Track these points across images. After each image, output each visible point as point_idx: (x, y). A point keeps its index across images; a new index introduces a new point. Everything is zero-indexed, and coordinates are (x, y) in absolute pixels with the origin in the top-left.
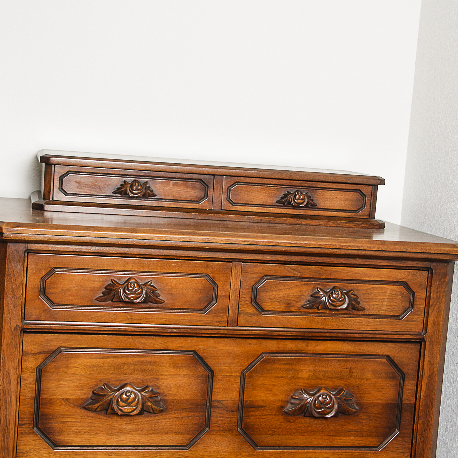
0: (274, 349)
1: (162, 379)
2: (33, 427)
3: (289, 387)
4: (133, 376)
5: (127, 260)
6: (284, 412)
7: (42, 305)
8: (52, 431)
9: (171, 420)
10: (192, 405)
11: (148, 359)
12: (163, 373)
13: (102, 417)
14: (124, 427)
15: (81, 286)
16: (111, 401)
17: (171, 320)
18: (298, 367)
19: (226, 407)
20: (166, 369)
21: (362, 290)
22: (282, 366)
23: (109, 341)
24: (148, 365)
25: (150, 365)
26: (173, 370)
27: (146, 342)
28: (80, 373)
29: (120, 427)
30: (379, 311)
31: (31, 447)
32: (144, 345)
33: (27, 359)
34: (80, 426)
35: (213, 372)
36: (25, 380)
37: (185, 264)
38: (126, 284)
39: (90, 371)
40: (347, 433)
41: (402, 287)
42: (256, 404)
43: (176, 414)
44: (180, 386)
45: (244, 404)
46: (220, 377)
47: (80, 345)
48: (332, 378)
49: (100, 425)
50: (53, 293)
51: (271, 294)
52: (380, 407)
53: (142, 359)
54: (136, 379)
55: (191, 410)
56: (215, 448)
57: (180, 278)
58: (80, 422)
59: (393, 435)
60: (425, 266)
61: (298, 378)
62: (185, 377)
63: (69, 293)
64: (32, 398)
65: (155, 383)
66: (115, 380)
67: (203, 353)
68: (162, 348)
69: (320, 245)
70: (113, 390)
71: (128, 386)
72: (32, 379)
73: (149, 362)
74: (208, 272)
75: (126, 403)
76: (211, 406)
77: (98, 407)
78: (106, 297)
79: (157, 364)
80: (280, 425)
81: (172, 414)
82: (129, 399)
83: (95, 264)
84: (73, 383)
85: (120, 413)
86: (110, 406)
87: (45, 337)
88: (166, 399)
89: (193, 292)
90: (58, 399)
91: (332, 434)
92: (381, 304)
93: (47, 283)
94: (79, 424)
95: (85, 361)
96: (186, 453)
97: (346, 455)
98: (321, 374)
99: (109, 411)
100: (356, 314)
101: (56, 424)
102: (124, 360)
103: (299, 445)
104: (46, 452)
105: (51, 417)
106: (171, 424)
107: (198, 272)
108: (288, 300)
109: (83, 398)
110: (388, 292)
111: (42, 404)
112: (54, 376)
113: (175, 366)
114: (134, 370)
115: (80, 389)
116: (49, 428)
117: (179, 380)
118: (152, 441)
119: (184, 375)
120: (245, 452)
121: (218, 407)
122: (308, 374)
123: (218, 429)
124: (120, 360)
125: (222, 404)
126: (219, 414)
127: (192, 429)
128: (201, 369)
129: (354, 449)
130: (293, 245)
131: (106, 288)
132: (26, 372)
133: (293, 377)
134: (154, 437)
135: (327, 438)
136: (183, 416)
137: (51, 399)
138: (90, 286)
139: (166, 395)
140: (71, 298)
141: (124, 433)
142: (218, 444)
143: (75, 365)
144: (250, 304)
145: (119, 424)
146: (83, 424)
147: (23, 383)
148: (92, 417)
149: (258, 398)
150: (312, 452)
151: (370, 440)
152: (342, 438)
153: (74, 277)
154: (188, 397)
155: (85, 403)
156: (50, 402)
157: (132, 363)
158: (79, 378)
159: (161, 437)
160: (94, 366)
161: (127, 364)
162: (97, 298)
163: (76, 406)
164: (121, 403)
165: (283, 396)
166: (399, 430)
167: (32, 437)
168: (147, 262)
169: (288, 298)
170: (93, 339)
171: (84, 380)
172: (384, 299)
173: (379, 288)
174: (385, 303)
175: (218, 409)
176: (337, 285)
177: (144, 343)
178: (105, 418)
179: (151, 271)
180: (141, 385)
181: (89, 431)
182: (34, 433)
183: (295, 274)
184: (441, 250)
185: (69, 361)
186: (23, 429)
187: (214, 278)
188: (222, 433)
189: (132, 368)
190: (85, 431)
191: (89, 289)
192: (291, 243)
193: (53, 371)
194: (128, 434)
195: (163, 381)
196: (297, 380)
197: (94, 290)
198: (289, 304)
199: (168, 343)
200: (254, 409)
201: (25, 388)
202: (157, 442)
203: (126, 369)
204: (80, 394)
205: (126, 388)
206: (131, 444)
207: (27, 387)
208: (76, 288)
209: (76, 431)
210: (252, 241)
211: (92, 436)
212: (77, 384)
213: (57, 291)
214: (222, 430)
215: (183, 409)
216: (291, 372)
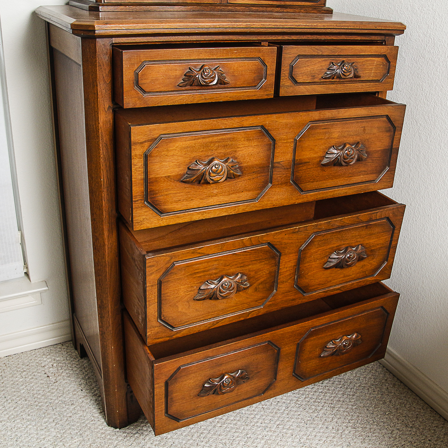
0: (317, 118)
1: (239, 151)
2: (144, 202)
3: (326, 145)
4: (218, 151)
5: (200, 50)
6: (321, 164)
7: (137, 94)
8: (159, 203)
9: (245, 181)
10: (260, 168)
11: (228, 136)
12: (239, 146)
13: (195, 187)
14: (212, 192)
15: (166, 75)
16: (204, 174)
17: (234, 97)
18: (333, 130)
19: (283, 166)
20: (242, 143)
21: (359, 63)
22: (321, 131)
23: (199, 125)
24: (228, 141)
25: (230, 141)
26: (247, 143)
27: (227, 122)
28: (177, 154)
29: (209, 192)
30: (369, 77)
31: (144, 217)
32: (225, 126)
33: (135, 147)
34: (179, 196)
35: (275, 140)
36: (135, 165)
37: (244, 50)
38: (202, 70)
39: (185, 151)
40: (359, 173)
41: (383, 58)
42: (304, 161)
43: (249, 176)
44: (251, 155)
45: (295, 162)
46: (279, 144)
47: (177, 131)
48: (352, 136)
49: (194, 193)
50: (145, 84)
51: (302, 70)
52: (380, 152)
53: (224, 137)
54: (220, 153)
55: (259, 172)
56: (275, 198)
57: (240, 62)
58: (179, 193)
59: (385, 170)
60: (381, 39)
61: (331, 138)
62: (255, 147)
63: (157, 82)
64: (141, 180)
65: (234, 155)
66: (204, 156)
67: (268, 127)
68: (239, 126)
69: (324, 26)
70: (204, 165)
71: (215, 159)
72: (140, 164)
73: (230, 139)
74: (260, 55)
75: (216, 174)
76: (273, 167)
77: (194, 179)
78: (186, 82)
79: (235, 139)
80: (318, 174)
81: (246, 177)
82: (218, 170)
83: (176, 55)
84: (173, 163)
85: (211, 182)
86: (204, 177)
87: (148, 127)
88: (242, 166)
89: (250, 73)
90: (161, 177)
91: (350, 175)
92: (371, 72)
93: (139, 75)
94: (179, 194)
95: (181, 144)
96: (256, 204)
97: (357, 189)
98: (346, 133)
99: (202, 181)
100: (355, 81)
101: (162, 197)
102: (210, 139)
103: (329, 186)
104: (156, 219)
105: (157, 192)
106: (246, 185)
107: (253, 56)
108: (313, 73)
109: (180, 174)
110: (375, 63)
111: (150, 183)
112: (158, 159)
113: (248, 140)
114: (218, 146)
115: (178, 167)
116: (156, 201)
117: (250, 150)
118: (232, 200)
119: (255, 146)
120: (295, 197)
121: (278, 167)
122: (338, 134)
123: (277, 183)
124: (207, 140)
125: (280, 164)
126: (278, 172)
127: (260, 186)
128: (267, 140)
129: (361, 183)
130: (306, 27)
131: (185, 75)
132: (135, 159)
133: (328, 138)
134: (233, 195)
135: (346, 179)
136: (253, 177)
137: (156, 178)
138: (173, 75)
139: (242, 163)
140: (159, 86)
141: (212, 196)
142: (277, 194)
143: (173, 148)
144: (288, 79)
145: (208, 190)
146: (181, 194)
147: (134, 168)
148: (188, 188)
149: (305, 157)
150: (337, 190)
151: (373, 176)
152: (355, 177)
153: (160, 68)
154: (257, 162)
155: (182, 177)
156: (156, 180)
157: (216, 141)
158: (177, 158)
159: (238, 195)
160: (187, 147)
161: (213, 142)
162: (179, 84)
163: (176, 180)
164: (212, 175)
165: (321, 153)
166: (389, 167)
167: (144, 210)
168: (216, 51)
169: (313, 72)
170: (186, 125)
171: (181, 159)
172: (372, 68)
173: (370, 60)
174: (373, 71)
175: (278, 168)
176: (344, 59)
177: (226, 124)
178: (198, 187)
179: (218, 58)
180: (223, 158)
181: (186, 199)
182: (145, 206)
183: (318, 53)
184: (395, 27)
185: (168, 146)
186: (137, 205)
187: (264, 60)
188: (280, 186)
189: (216, 145)
190: (184, 199)
191: (172, 77)
192: (306, 26)
193: (157, 155)
194: (215, 196)
195: (239, 152)
196: (331, 140)
197: (176, 78)
198: (314, 76)
199: (243, 122)
200: (302, 165)
201: (136, 172)
202: (236, 199)
203: (212, 147)
204: (178, 171)
205: (214, 162)
206: (217, 204)
207: (137, 171)
208: (162, 77)
209: (177, 200)
210: (280, 25)
211: (189, 202)
212: (176, 163)
213: (148, 81)
214: (280, 184)
215: (254, 172)
216: (327, 135)
